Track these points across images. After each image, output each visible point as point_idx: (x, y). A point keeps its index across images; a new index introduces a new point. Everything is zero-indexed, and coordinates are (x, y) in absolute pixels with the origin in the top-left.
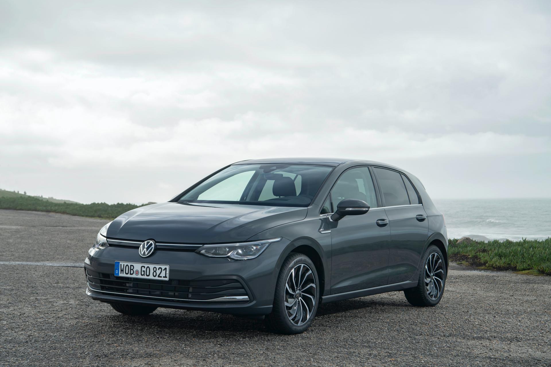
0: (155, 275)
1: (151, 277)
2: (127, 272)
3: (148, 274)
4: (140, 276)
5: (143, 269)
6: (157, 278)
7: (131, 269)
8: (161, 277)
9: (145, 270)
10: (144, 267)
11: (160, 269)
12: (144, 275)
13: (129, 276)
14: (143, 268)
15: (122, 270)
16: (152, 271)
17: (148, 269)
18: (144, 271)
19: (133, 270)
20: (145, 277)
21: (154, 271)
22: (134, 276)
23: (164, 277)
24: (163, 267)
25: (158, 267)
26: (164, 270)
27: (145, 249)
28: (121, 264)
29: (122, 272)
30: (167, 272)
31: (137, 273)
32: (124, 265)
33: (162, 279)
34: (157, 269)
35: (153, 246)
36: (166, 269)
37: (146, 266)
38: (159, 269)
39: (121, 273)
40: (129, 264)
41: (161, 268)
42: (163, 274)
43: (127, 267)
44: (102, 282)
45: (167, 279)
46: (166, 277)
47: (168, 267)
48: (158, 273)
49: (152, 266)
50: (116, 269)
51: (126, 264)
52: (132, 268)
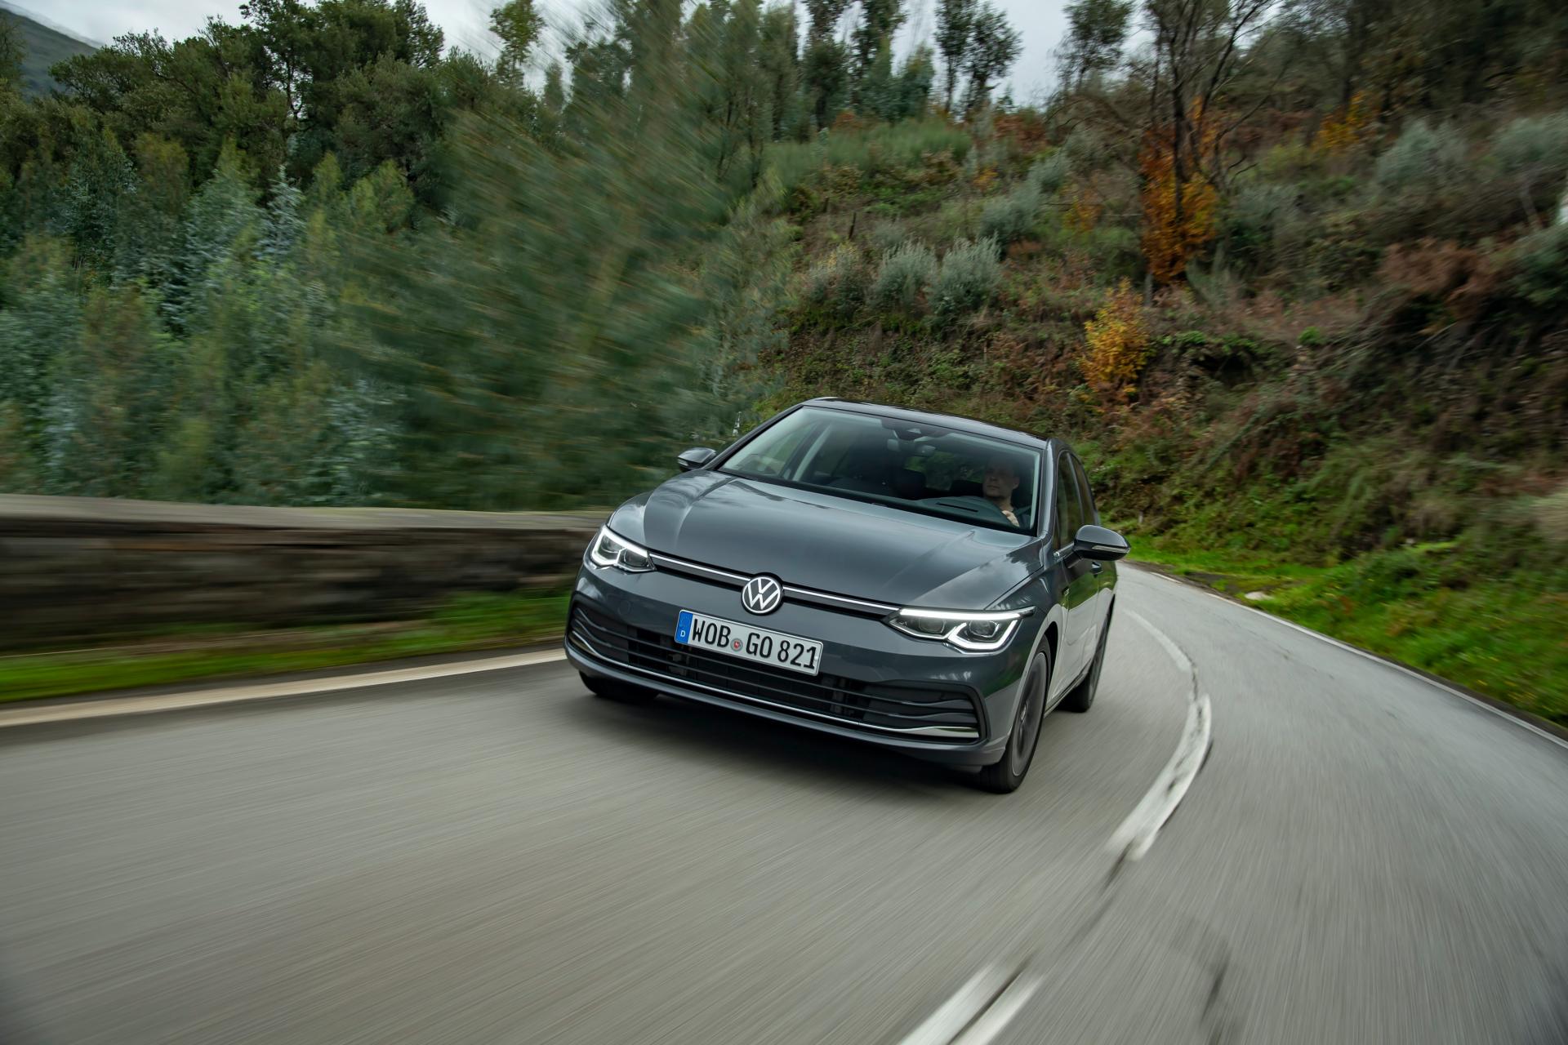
0: (783, 656)
1: (773, 661)
2: (710, 639)
3: (765, 652)
4: (742, 654)
5: (754, 640)
6: (787, 665)
7: (721, 635)
8: (799, 665)
9: (759, 642)
10: (758, 636)
11: (799, 648)
12: (755, 652)
13: (714, 648)
14: (754, 637)
15: (697, 634)
16: (776, 648)
17: (767, 641)
18: (756, 645)
19: (726, 636)
20: (758, 658)
21: (783, 649)
22: (728, 651)
23: (805, 666)
24: (808, 645)
25: (793, 641)
26: (808, 651)
27: (760, 596)
28: (696, 621)
29: (697, 636)
30: (816, 658)
31: (737, 644)
32: (704, 622)
33: (802, 669)
34: (792, 646)
35: (778, 592)
36: (813, 649)
37: (763, 634)
38: (795, 647)
39: (694, 638)
40: (719, 623)
41: (802, 647)
42: (805, 659)
43: (712, 629)
44: (633, 645)
45: (814, 672)
46: (811, 666)
47: (819, 647)
48: (792, 656)
49: (777, 639)
50: (681, 628)
51: (709, 621)
52: (725, 632)
